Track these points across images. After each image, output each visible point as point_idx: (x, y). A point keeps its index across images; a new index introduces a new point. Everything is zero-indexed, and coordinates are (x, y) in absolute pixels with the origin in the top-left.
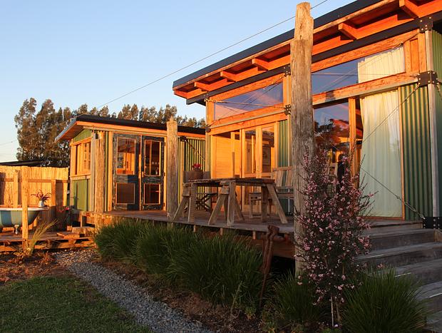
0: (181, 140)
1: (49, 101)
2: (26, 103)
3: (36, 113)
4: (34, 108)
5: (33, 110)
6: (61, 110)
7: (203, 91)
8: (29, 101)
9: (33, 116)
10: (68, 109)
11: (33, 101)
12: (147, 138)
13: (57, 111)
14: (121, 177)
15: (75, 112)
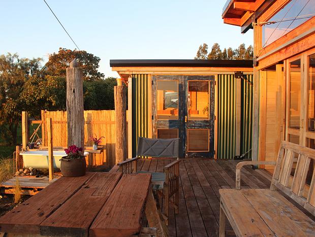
0: (237, 77)
1: (217, 44)
2: (200, 48)
3: (208, 54)
4: (206, 51)
5: (206, 52)
6: (225, 50)
7: (251, 13)
8: (203, 46)
9: (206, 56)
10: (230, 49)
11: (206, 46)
12: (190, 77)
13: (223, 51)
14: (162, 122)
15: (236, 50)
